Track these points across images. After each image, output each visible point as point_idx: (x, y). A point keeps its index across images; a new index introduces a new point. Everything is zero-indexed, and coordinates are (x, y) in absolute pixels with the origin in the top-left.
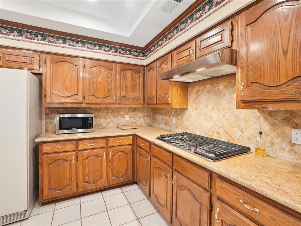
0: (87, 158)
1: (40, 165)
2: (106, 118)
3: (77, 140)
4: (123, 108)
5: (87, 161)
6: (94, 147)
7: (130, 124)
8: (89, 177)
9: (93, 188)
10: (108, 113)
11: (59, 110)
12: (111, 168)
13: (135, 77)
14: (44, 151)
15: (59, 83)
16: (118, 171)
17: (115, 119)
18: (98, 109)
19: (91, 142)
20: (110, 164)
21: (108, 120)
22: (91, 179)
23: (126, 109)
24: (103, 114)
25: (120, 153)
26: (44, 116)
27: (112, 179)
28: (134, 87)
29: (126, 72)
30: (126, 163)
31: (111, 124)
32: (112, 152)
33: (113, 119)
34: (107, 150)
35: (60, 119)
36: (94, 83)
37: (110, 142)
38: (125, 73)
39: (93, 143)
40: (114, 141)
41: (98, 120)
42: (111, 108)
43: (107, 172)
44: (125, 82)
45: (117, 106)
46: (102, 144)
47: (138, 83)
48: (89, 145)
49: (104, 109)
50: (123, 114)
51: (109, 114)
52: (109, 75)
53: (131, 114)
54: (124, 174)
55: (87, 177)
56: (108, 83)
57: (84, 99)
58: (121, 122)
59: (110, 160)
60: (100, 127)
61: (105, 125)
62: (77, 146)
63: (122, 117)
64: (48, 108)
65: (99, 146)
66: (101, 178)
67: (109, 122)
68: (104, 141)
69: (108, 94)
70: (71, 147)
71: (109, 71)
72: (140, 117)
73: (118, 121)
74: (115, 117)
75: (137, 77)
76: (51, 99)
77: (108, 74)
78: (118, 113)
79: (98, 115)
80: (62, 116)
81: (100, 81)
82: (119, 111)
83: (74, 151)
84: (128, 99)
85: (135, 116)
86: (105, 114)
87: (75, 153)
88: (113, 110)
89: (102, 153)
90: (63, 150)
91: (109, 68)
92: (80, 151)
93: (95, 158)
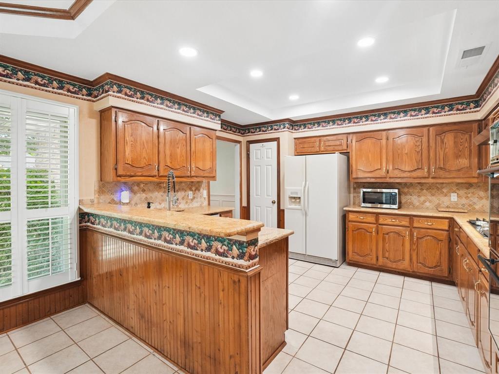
0: (387, 234)
1: (347, 230)
2: (419, 196)
3: (378, 214)
4: (446, 183)
5: (387, 236)
6: (395, 223)
7: (460, 206)
8: (389, 254)
9: (394, 267)
10: (422, 189)
11: (365, 184)
12: (416, 251)
13: (462, 139)
14: (350, 219)
15: (364, 159)
16: (425, 258)
17: (433, 198)
18: (408, 184)
19: (392, 218)
20: (415, 247)
21: (422, 199)
22: (392, 256)
23: (452, 184)
24: (415, 190)
25: (429, 238)
26: (352, 190)
27: (417, 266)
28: (460, 154)
29: (445, 136)
30: (438, 253)
31: (427, 204)
32: (418, 234)
33: (430, 198)
34: (411, 230)
35: (364, 192)
36: (399, 155)
37: (415, 221)
38: (443, 137)
39: (394, 219)
40: (420, 221)
41: (409, 197)
42: (427, 183)
43: (411, 256)
44: (443, 149)
45: (431, 181)
46: (405, 222)
47: (466, 147)
48: (389, 221)
49: (417, 184)
50: (447, 192)
51: (425, 191)
52: (418, 143)
53: (462, 192)
54: (434, 265)
55: (387, 254)
56: (416, 153)
57: (388, 173)
58: (443, 202)
59: (415, 242)
60: (411, 206)
61: (418, 204)
62: (377, 220)
63: (446, 195)
64: (356, 182)
65: (401, 224)
66: (403, 259)
67: (425, 202)
68: (407, 219)
69: (417, 166)
70: (371, 219)
71: (418, 139)
72: (481, 198)
73: (438, 201)
74: (433, 195)
75: (464, 140)
76: (357, 174)
77: (416, 142)
78: (438, 190)
79: (408, 192)
80: (365, 190)
81: (406, 152)
82: (439, 187)
83: (375, 224)
84: (450, 171)
85: (469, 195)
86: (417, 191)
87: (375, 225)
88: (430, 186)
89: (404, 232)
90: (364, 220)
91: (418, 135)
92: (380, 224)
93: (396, 235)
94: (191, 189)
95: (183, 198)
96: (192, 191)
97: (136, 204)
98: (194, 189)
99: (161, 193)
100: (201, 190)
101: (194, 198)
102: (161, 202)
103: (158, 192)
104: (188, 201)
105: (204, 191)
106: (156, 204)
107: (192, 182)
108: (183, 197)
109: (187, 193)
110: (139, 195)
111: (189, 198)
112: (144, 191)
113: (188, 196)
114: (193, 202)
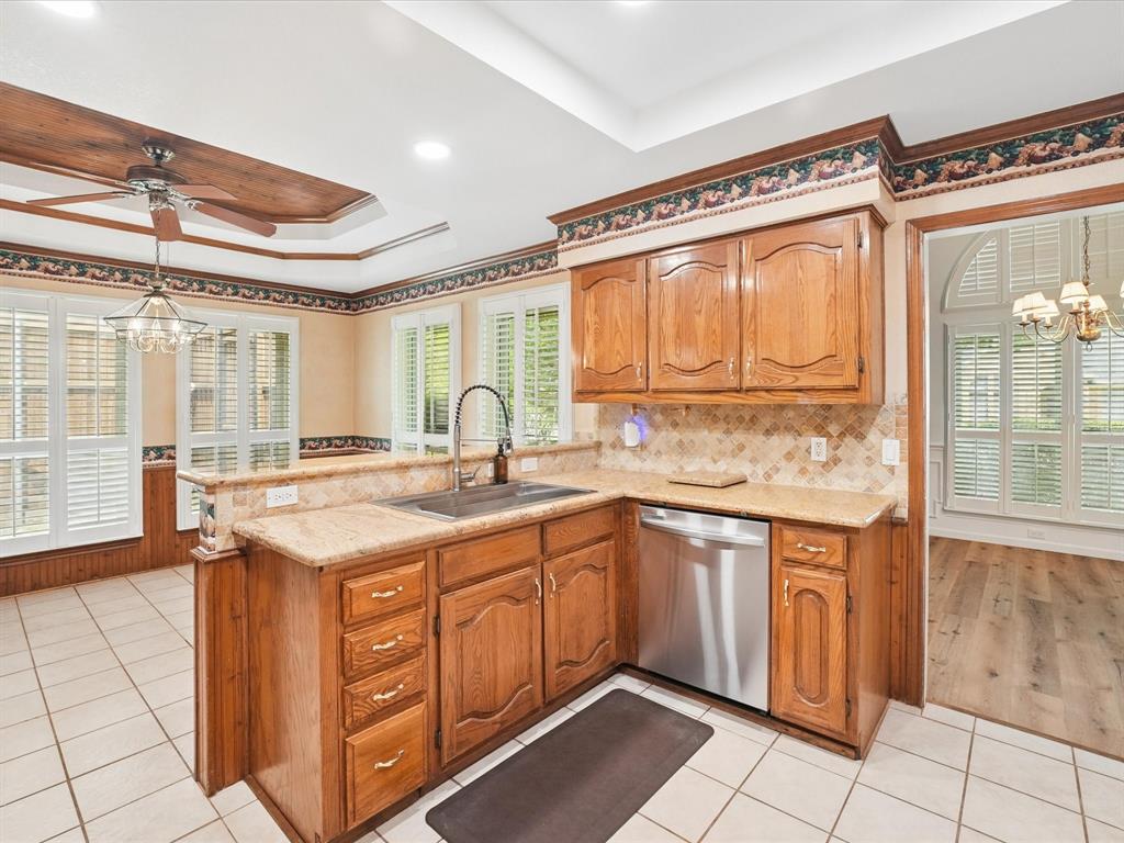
94: (820, 430)
95: (789, 456)
96: (829, 436)
97: (659, 453)
98: (834, 429)
99: (717, 434)
100: (873, 436)
101: (836, 461)
102: (716, 457)
103: (710, 431)
104: (810, 468)
105: (886, 442)
106: (705, 460)
107: (830, 407)
108: (789, 453)
109: (802, 442)
110: (663, 433)
111: (814, 457)
112: (675, 425)
113: (808, 451)
114: (830, 476)
